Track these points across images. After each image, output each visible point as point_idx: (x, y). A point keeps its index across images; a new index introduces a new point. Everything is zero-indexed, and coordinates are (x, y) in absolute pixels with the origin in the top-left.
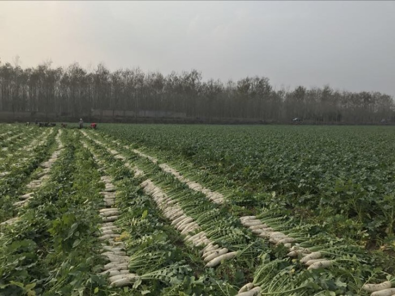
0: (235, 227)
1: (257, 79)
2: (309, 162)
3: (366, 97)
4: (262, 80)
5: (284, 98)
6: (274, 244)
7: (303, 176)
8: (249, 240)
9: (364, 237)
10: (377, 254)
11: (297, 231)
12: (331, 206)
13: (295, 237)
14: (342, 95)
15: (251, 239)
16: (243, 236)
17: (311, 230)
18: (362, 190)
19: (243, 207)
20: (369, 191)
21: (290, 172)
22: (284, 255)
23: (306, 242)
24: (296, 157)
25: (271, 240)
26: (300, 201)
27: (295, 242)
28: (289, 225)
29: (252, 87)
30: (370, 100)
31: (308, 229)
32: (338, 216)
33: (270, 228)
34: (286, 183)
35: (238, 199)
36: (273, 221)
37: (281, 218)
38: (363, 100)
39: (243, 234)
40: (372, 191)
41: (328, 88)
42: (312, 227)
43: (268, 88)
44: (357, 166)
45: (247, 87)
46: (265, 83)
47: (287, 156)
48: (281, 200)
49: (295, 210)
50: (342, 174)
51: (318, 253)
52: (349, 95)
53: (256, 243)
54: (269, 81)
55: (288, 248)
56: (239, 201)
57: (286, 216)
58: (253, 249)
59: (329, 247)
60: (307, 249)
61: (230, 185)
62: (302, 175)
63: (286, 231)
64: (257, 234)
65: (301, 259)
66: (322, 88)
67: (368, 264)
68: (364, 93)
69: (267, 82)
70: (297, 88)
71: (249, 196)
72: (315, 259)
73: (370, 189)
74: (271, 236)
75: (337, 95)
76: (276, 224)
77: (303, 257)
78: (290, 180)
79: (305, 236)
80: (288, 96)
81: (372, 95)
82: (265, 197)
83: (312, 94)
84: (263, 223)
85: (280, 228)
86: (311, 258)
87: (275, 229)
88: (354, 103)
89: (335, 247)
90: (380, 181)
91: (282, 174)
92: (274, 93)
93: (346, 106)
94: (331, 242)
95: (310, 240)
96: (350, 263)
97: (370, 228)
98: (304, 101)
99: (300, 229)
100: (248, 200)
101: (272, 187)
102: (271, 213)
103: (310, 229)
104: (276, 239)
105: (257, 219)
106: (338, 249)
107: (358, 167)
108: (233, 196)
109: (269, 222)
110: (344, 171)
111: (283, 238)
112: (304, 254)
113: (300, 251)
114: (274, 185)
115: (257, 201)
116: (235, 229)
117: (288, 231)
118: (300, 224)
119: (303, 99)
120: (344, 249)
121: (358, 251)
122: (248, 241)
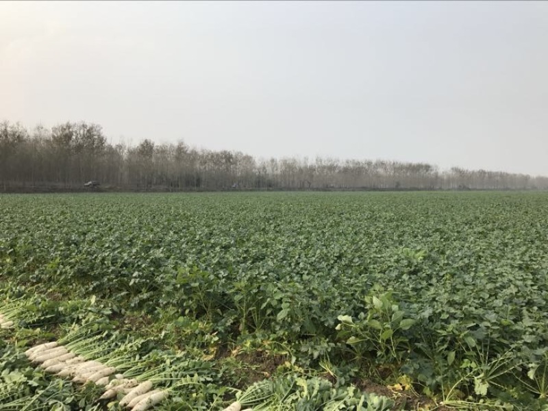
0: (13, 369)
1: (84, 126)
2: (150, 245)
3: (228, 158)
4: (91, 128)
5: (125, 155)
6: (82, 384)
7: (138, 265)
8: (35, 388)
9: (212, 342)
10: (227, 364)
11: (120, 353)
12: (174, 305)
13: (115, 365)
14: (200, 153)
15: (38, 386)
16: (24, 383)
17: (141, 348)
18: (212, 277)
19: (38, 330)
20: (219, 278)
21: (120, 262)
22: (96, 399)
23: (133, 369)
24: (133, 238)
25: (76, 379)
26: (133, 305)
27: (117, 372)
28: (110, 347)
29: (76, 137)
30: (231, 160)
31: (137, 347)
32: (181, 319)
33: (80, 357)
34: (113, 279)
35: (31, 316)
36: (86, 344)
37: (99, 337)
38: (224, 160)
39: (25, 379)
40: (224, 277)
41: (182, 143)
42: (143, 343)
43: (101, 140)
44: (210, 245)
45: (68, 137)
46: (95, 133)
47: (120, 239)
48: (104, 307)
49: (125, 320)
50: (190, 259)
51: (148, 383)
52: (209, 154)
53: (47, 391)
54: (102, 131)
55: (103, 386)
56: (31, 321)
57: (106, 332)
58: (41, 402)
59: (164, 369)
60: (132, 380)
61: (20, 294)
62: (136, 265)
63: (105, 357)
64: (54, 373)
65: (121, 398)
66: (176, 144)
67: (213, 382)
68: (225, 152)
69: (98, 131)
70: (142, 142)
71: (52, 309)
72: (143, 393)
73: (220, 276)
74: (77, 372)
75: (194, 153)
76: (89, 349)
77: (125, 394)
78: (119, 274)
79: (132, 359)
80: (131, 153)
81: (234, 154)
82: (79, 305)
83: (163, 151)
84: (69, 352)
85: (95, 353)
86: (137, 394)
87: (87, 357)
88: (215, 164)
89: (173, 367)
90: (234, 262)
91: (108, 268)
92: (110, 148)
93: (205, 168)
94: (168, 362)
95: (139, 364)
96: (190, 387)
97: (220, 328)
98: (153, 160)
99: (125, 350)
100: (48, 316)
101: (91, 289)
102: (84, 332)
103: (140, 346)
104: (85, 375)
105: (58, 345)
106: (176, 371)
107: (212, 247)
108: (22, 313)
109: (79, 348)
110: (193, 253)
111: (97, 371)
112: (126, 390)
113: (121, 386)
114: (95, 284)
115: (64, 315)
116: (12, 373)
117: (108, 356)
118: (127, 342)
119: (151, 157)
120: (183, 367)
121: (202, 366)
122: (33, 390)
